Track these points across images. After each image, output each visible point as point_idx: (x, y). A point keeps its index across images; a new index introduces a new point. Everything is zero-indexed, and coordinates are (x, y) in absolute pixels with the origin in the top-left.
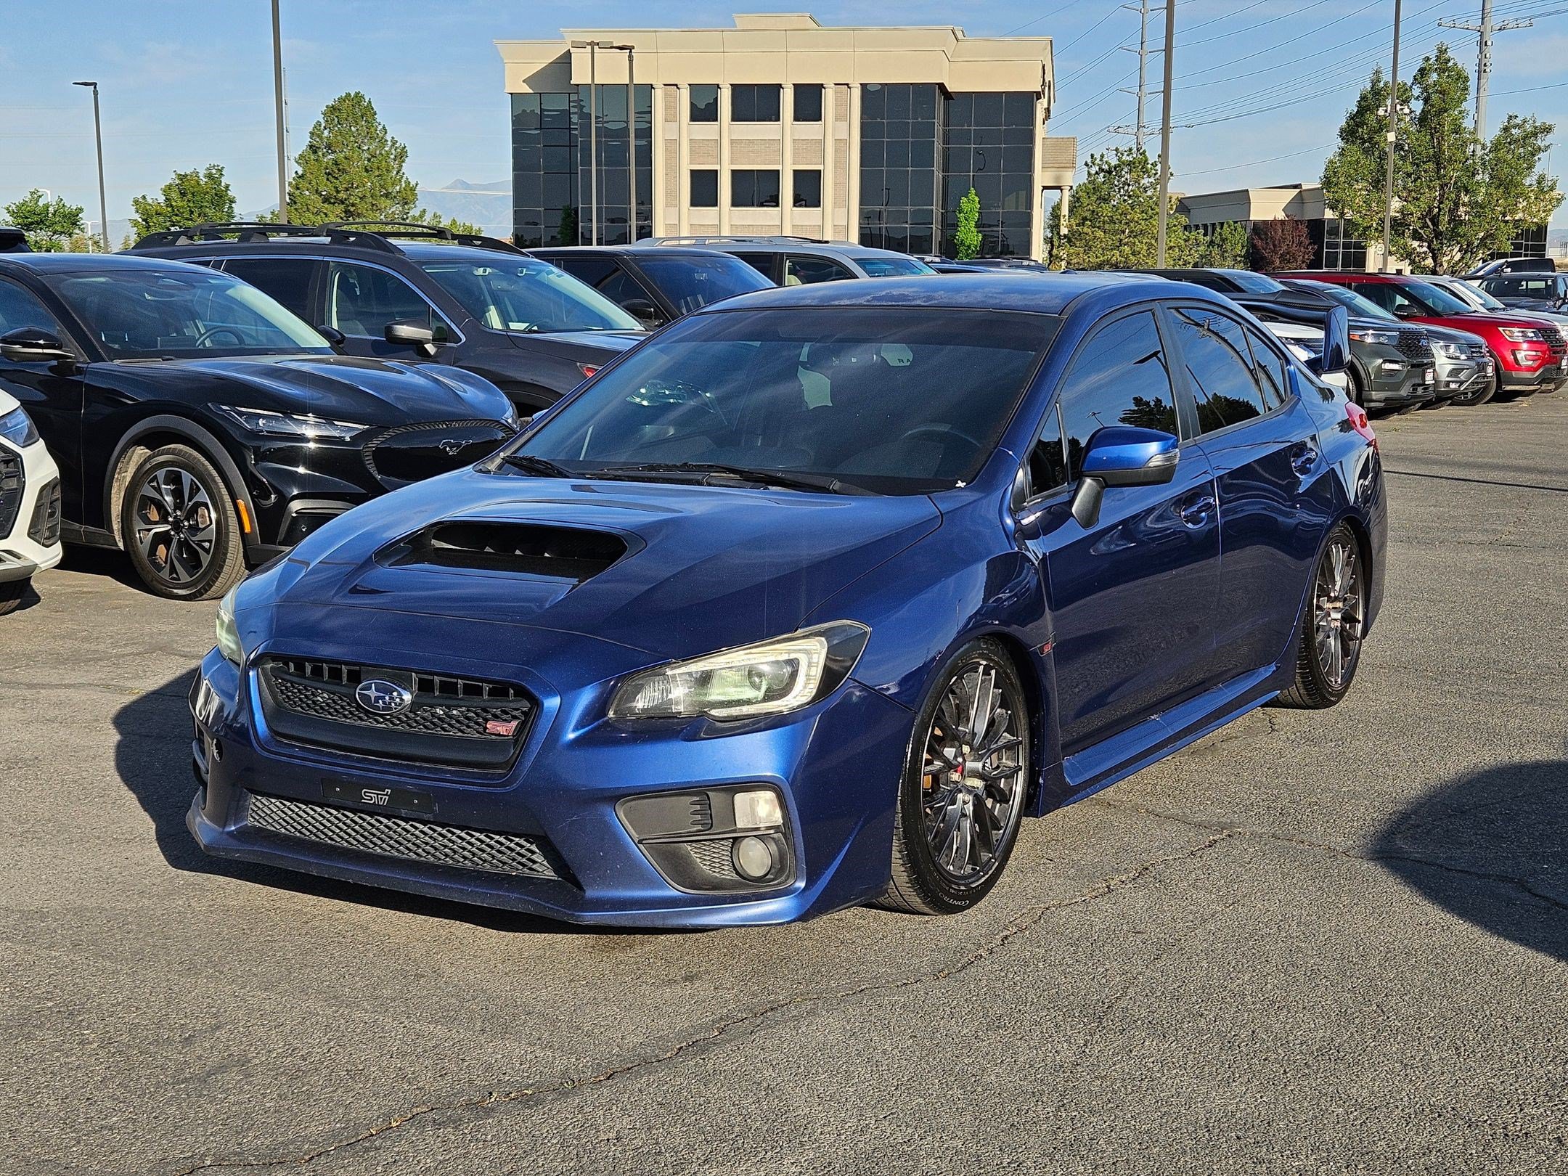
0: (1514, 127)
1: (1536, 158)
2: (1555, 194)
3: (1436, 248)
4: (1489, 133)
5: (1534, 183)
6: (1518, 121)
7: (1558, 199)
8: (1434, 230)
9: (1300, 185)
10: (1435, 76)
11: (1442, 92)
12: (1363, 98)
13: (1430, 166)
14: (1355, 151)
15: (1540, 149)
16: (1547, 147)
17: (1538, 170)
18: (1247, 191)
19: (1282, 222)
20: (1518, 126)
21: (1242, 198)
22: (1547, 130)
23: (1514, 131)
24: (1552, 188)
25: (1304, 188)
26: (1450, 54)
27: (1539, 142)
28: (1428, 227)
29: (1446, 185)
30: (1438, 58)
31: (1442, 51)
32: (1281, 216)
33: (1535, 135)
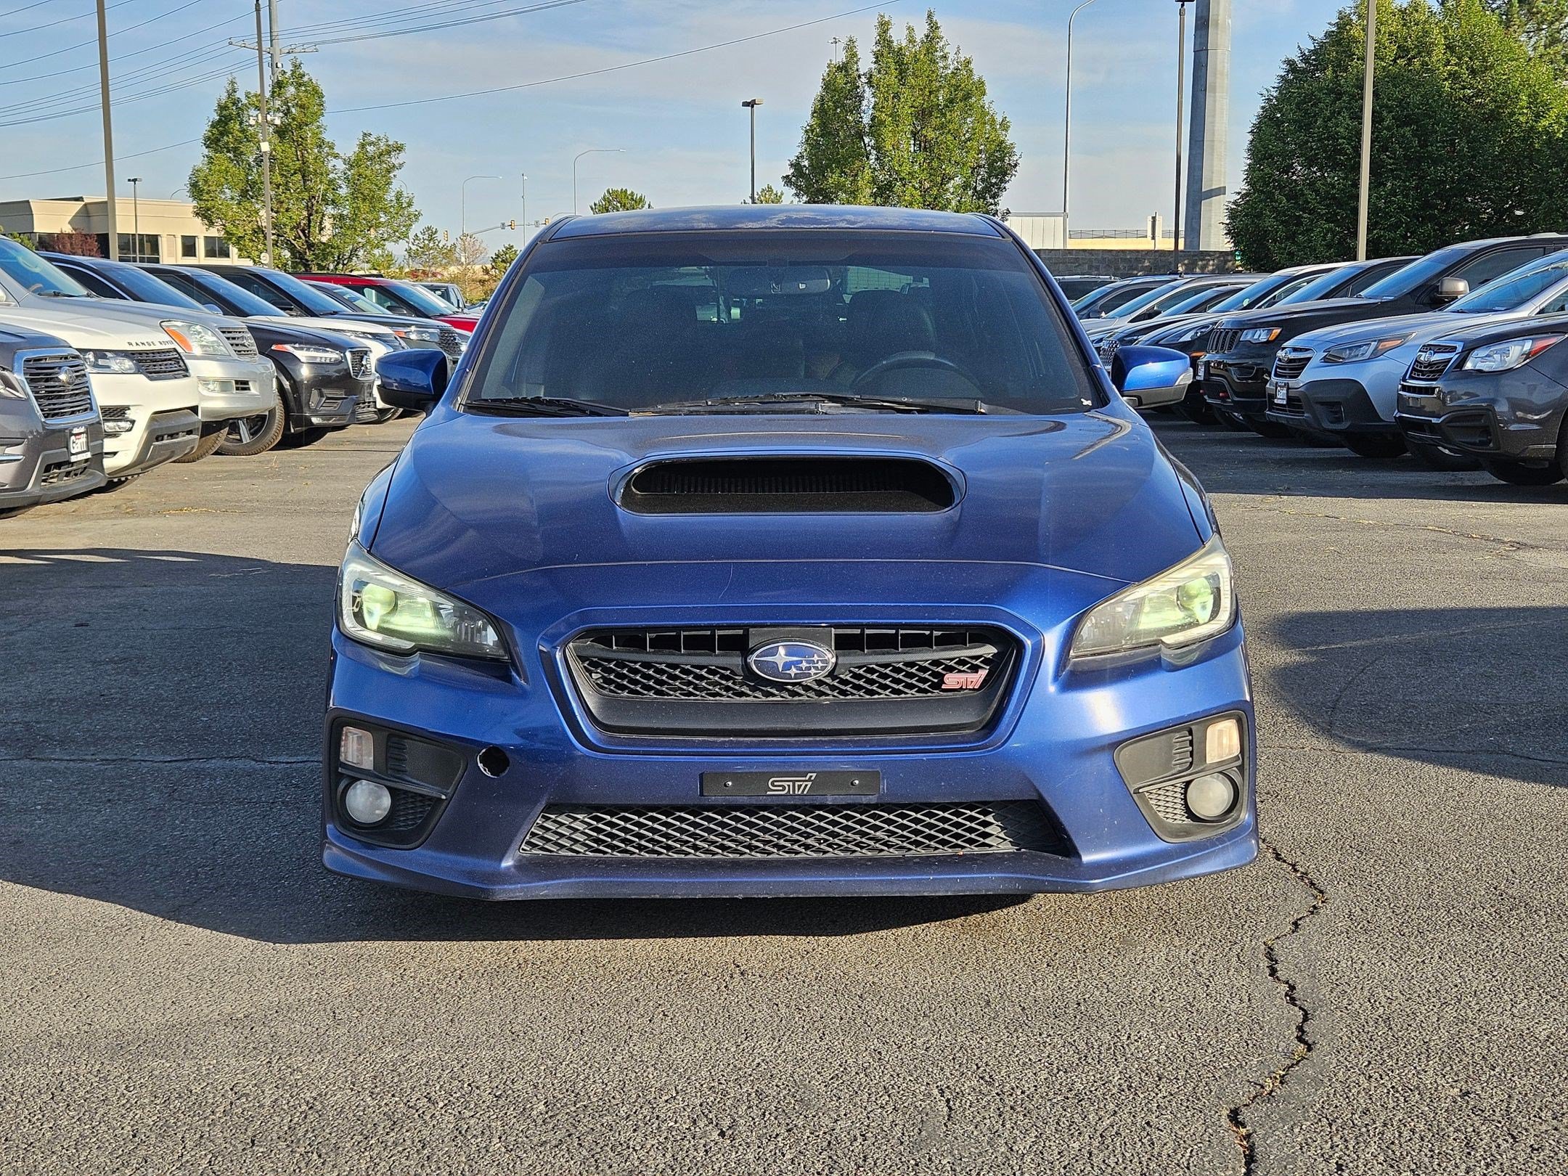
0: (370, 144)
1: (391, 175)
2: (412, 210)
3: (309, 259)
4: (348, 148)
5: (393, 199)
6: (372, 139)
7: (415, 215)
8: (306, 242)
9: (82, 198)
10: (292, 90)
11: (302, 107)
12: (222, 108)
13: (299, 176)
14: (224, 158)
15: (394, 166)
16: (401, 165)
17: (395, 186)
18: (28, 202)
19: (70, 236)
20: (371, 144)
21: (24, 208)
22: (399, 148)
23: (369, 148)
24: (410, 205)
25: (86, 201)
26: (304, 69)
27: (393, 160)
28: (300, 238)
29: (314, 197)
30: (293, 72)
31: (297, 67)
32: (68, 229)
33: (389, 153)
